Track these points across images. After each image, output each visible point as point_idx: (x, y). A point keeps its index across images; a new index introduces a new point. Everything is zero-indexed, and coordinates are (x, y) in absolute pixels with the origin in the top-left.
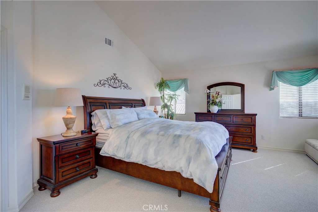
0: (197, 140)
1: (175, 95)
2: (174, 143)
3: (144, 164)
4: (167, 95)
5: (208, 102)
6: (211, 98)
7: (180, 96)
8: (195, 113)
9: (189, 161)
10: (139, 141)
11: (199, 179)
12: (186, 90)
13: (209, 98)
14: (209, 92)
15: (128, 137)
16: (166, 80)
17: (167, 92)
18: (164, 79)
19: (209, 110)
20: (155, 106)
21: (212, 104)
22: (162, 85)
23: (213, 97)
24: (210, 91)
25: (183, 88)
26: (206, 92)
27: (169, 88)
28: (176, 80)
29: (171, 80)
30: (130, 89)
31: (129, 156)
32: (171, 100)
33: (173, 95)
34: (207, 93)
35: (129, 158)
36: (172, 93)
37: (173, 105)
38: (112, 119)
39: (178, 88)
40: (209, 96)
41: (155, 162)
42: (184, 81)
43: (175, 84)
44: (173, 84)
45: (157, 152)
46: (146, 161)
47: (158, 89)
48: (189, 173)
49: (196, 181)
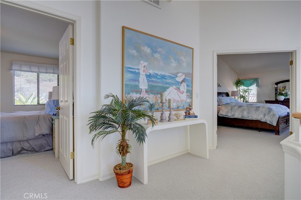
0: (268, 107)
1: (249, 89)
2: (257, 109)
3: (241, 118)
4: (242, 89)
5: (276, 94)
6: (278, 90)
7: (252, 90)
8: (265, 101)
9: (265, 115)
10: (238, 109)
11: (270, 121)
12: (258, 85)
13: (277, 91)
14: (277, 87)
15: (232, 108)
16: (242, 80)
17: (242, 88)
18: (240, 79)
19: (277, 99)
20: (235, 97)
21: (279, 94)
22: (238, 83)
23: (280, 90)
24: (277, 85)
25: (255, 84)
26: (274, 86)
27: (244, 85)
28: (250, 79)
29: (245, 80)
30: (221, 86)
31: (233, 115)
32: (246, 93)
33: (247, 89)
34: (275, 88)
35: (233, 116)
36: (246, 88)
37: (247, 96)
38: (220, 101)
39: (251, 84)
40: (277, 89)
41: (248, 116)
42: (256, 80)
43: (249, 82)
44: (247, 82)
45: (248, 113)
46: (243, 117)
47: (235, 86)
48: (265, 119)
49: (268, 122)
